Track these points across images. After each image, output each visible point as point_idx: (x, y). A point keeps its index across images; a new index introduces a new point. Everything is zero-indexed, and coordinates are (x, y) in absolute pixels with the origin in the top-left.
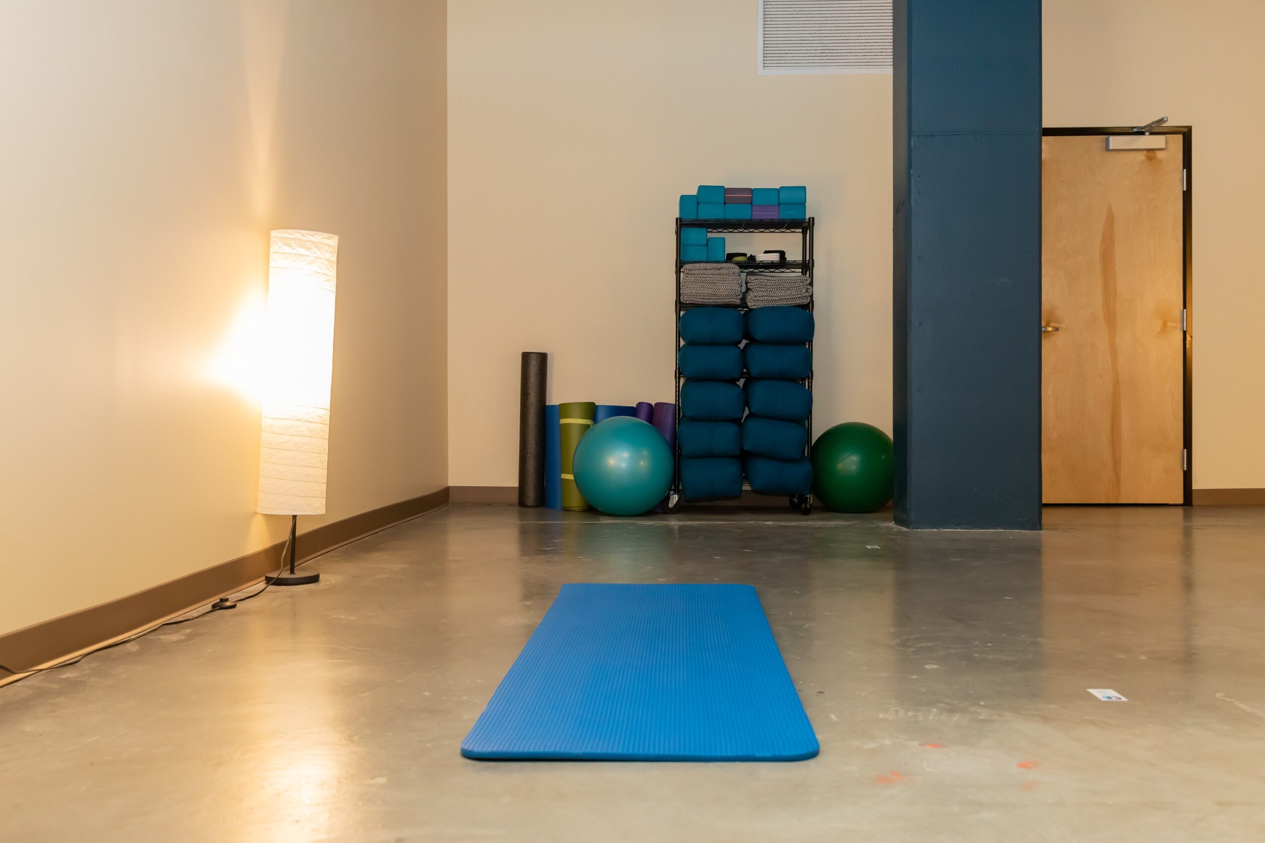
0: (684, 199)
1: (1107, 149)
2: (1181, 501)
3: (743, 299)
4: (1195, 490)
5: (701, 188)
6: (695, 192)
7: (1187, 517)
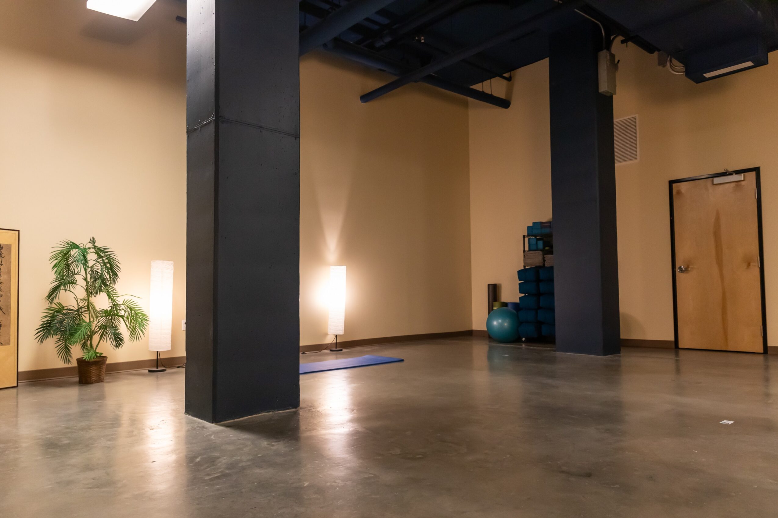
0: (528, 228)
1: (713, 184)
2: (762, 351)
3: (544, 264)
4: (769, 346)
5: (534, 223)
6: (532, 225)
7: (766, 360)
